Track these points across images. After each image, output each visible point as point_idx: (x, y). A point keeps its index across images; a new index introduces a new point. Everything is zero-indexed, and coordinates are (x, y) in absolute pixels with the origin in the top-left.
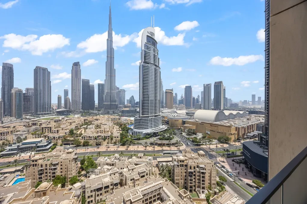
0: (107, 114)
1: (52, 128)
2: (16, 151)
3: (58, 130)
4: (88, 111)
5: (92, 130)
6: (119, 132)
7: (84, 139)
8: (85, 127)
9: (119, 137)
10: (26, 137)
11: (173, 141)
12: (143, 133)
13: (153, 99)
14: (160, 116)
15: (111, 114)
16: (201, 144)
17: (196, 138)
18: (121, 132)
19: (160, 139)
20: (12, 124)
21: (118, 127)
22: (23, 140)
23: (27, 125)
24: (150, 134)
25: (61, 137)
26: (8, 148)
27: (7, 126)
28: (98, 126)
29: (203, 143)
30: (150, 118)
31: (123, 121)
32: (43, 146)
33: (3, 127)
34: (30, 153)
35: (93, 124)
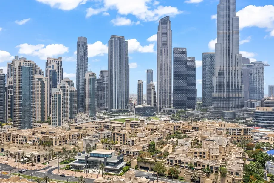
0: (221, 118)
1: (125, 136)
2: (84, 165)
3: (133, 141)
4: (184, 110)
5: (186, 148)
6: (241, 161)
7: (171, 164)
8: (174, 140)
9: (242, 174)
10: (96, 145)
15: (229, 119)
18: (248, 163)
20: (84, 124)
21: (241, 151)
22: (92, 149)
23: (98, 127)
25: (137, 154)
26: (77, 157)
27: (80, 126)
28: (197, 143)
31: (257, 138)
32: (113, 163)
33: (77, 127)
34: (98, 171)
35: (189, 137)
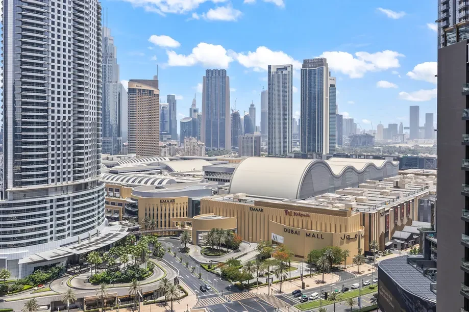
11: (149, 284)
12: (21, 262)
13: (67, 115)
14: (100, 188)
16: (251, 282)
17: (234, 262)
19: (96, 281)
24: (54, 265)
29: (260, 280)
30: (54, 196)
